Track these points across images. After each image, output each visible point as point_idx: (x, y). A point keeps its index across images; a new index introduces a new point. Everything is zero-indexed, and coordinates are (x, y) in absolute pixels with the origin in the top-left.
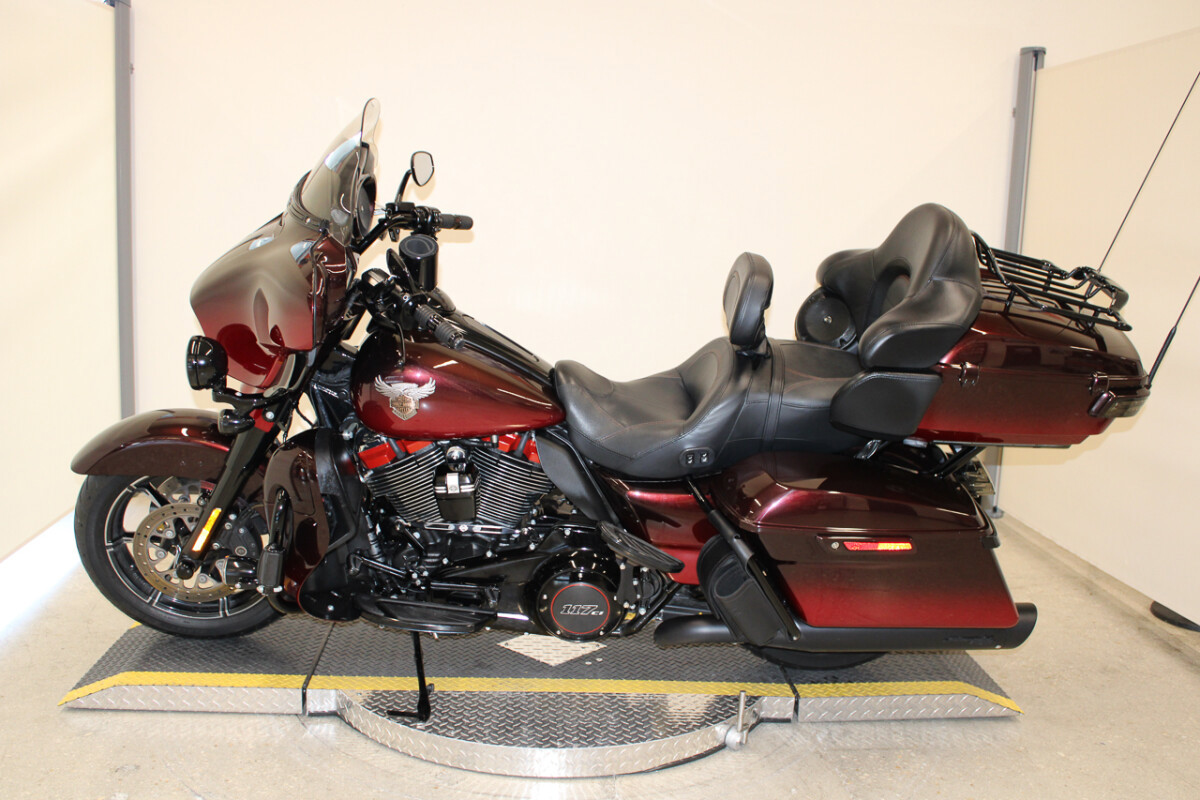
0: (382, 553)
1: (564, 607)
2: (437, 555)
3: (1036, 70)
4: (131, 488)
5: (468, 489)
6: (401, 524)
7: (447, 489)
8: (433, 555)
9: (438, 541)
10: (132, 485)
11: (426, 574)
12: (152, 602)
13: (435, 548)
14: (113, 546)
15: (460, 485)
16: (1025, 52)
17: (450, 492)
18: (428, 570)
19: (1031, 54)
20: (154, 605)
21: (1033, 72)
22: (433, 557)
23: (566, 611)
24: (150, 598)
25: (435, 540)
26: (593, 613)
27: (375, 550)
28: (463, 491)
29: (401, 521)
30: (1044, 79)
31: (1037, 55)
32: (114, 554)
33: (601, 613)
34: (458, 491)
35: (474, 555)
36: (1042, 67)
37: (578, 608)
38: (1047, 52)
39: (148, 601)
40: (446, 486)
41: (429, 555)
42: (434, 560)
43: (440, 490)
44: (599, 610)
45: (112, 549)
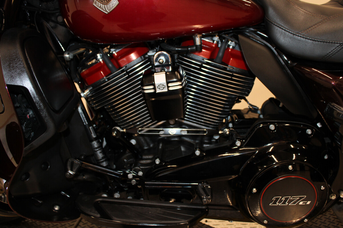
0: (106, 158)
1: (274, 199)
2: (150, 157)
5: (176, 86)
6: (118, 131)
7: (154, 88)
8: (147, 157)
9: (151, 145)
11: (140, 173)
13: (149, 151)
15: (168, 83)
17: (158, 91)
18: (142, 170)
22: (146, 159)
23: (275, 203)
25: (148, 145)
26: (301, 203)
27: (100, 155)
28: (171, 89)
29: (118, 128)
33: (309, 203)
34: (166, 90)
35: (184, 155)
37: (286, 199)
40: (154, 85)
41: (144, 157)
42: (149, 161)
43: (148, 89)
44: (307, 200)
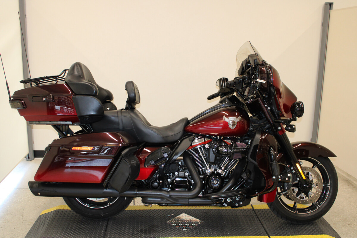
3: (330, 10)
16: (326, 4)
19: (329, 6)
21: (329, 11)
30: (333, 13)
31: (331, 5)
36: (332, 9)
38: (334, 4)
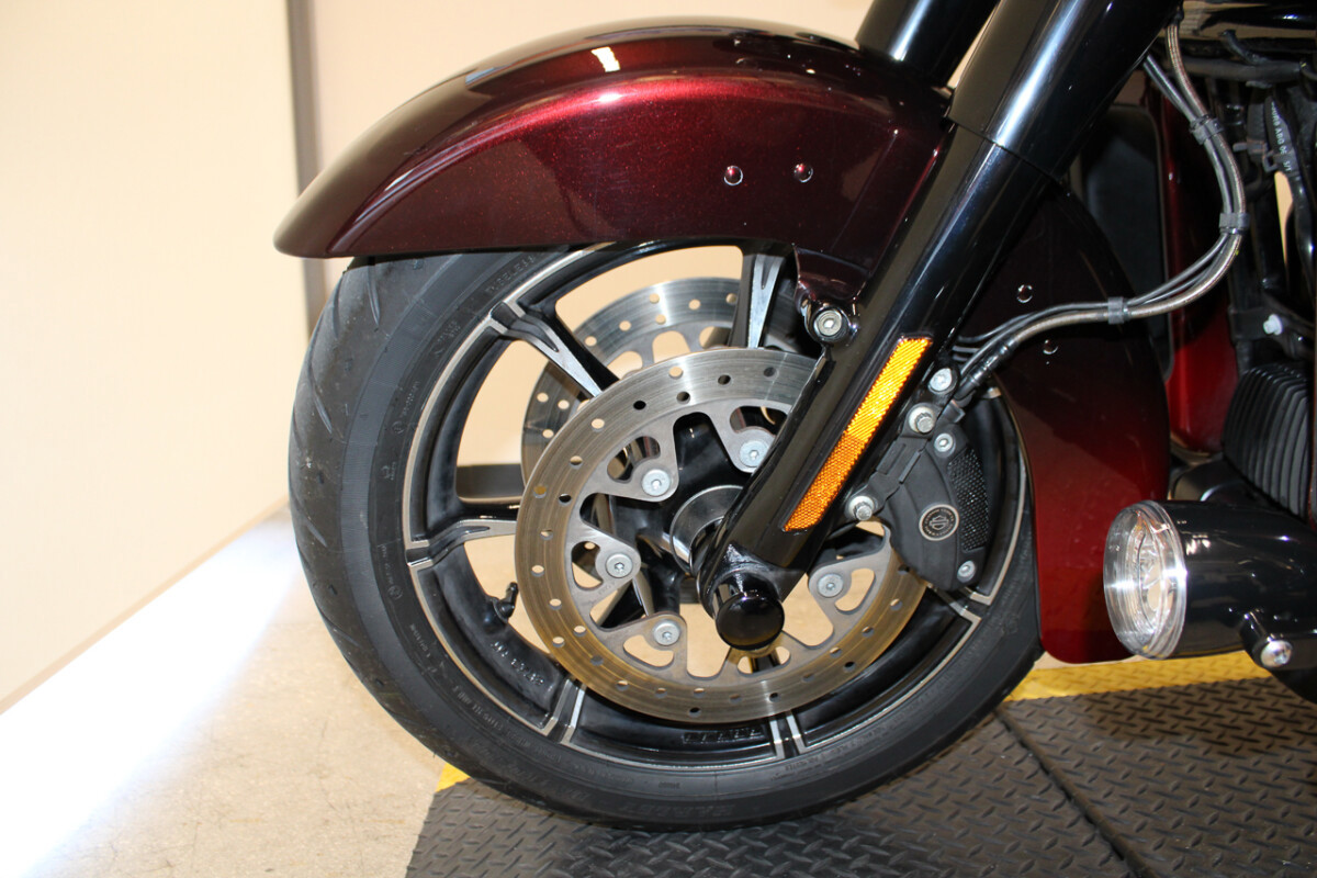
4: (503, 316)
10: (510, 300)
12: (559, 730)
14: (428, 553)
20: (566, 741)
24: (554, 720)
32: (433, 580)
39: (546, 731)
45: (427, 563)
